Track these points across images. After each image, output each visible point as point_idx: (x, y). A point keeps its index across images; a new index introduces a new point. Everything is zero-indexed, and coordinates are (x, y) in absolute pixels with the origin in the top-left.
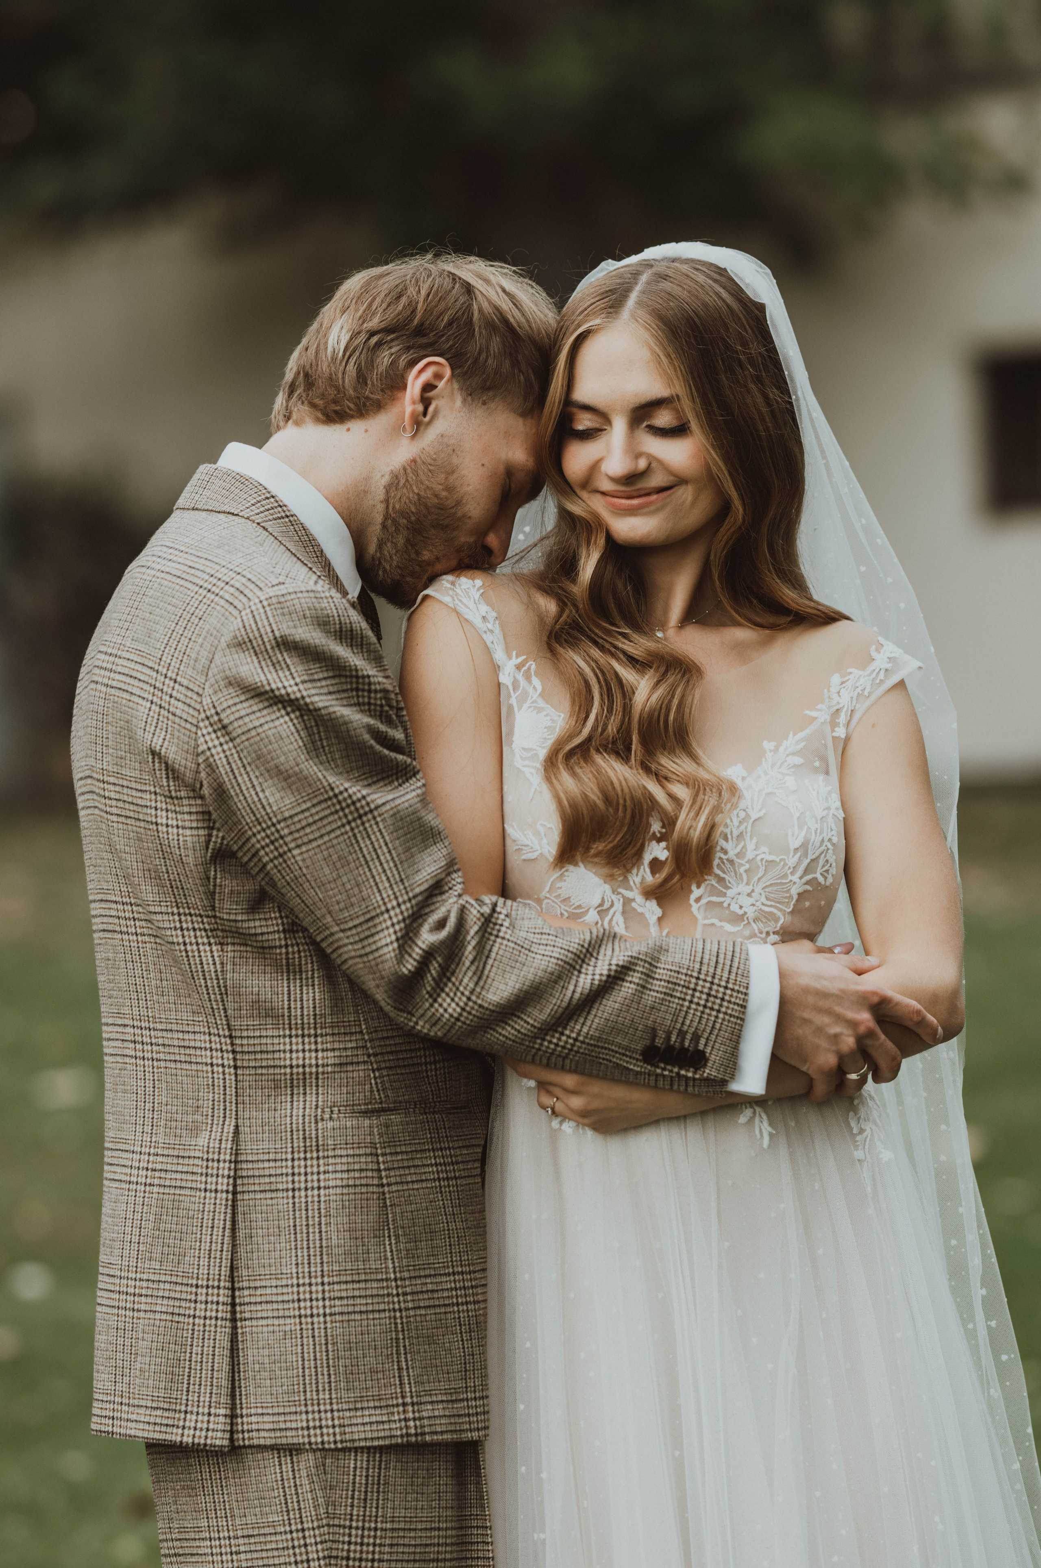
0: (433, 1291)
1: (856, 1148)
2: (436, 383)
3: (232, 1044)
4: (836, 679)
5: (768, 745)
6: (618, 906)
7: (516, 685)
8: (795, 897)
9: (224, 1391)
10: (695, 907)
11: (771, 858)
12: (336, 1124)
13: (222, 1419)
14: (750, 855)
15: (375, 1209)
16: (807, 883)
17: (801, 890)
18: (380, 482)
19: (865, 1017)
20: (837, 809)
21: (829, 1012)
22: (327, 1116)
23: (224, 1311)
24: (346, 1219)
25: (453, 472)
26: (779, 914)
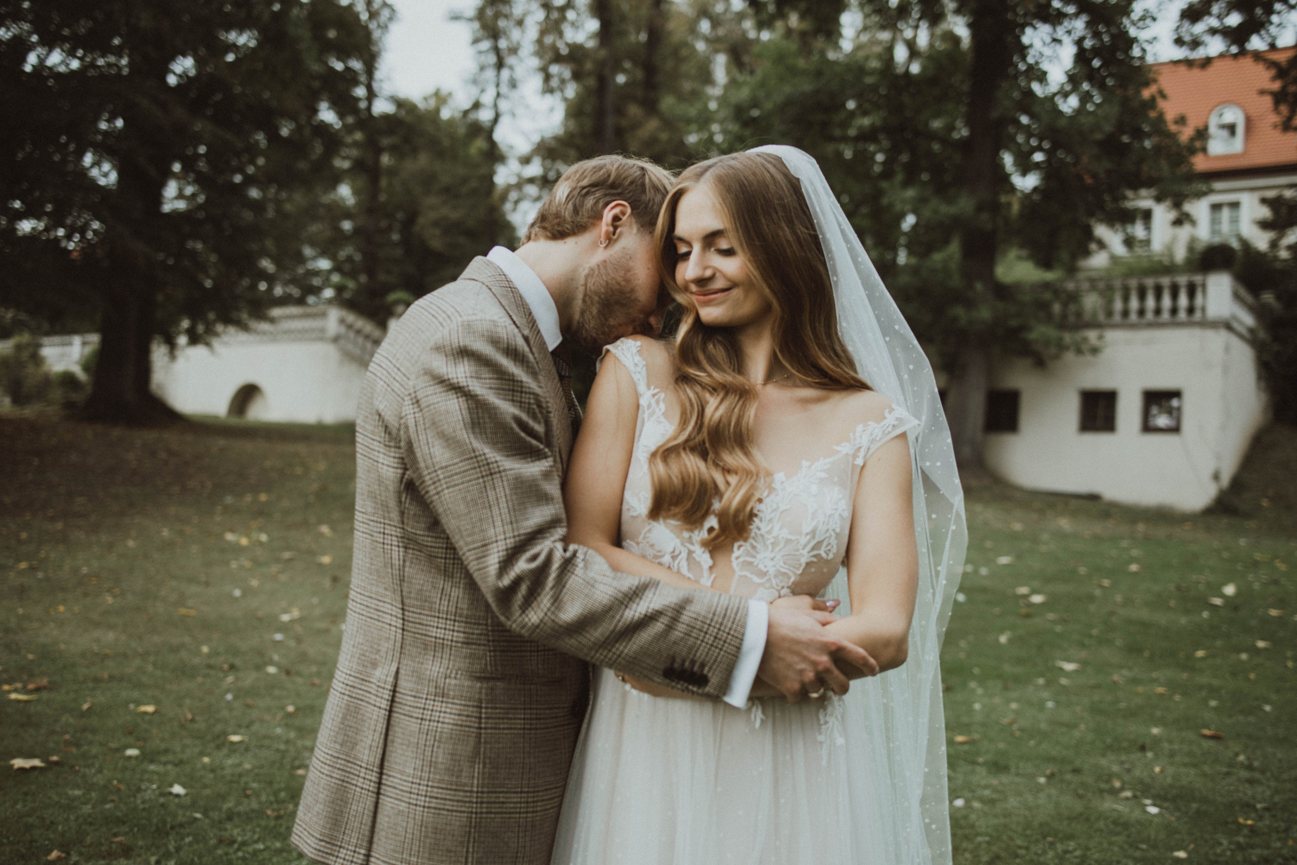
0: (503, 803)
1: (820, 733)
2: (621, 216)
3: (403, 614)
4: (860, 428)
5: (805, 463)
6: (684, 555)
7: (649, 406)
8: (804, 565)
9: (366, 839)
10: (735, 563)
11: (790, 537)
12: (458, 682)
13: (361, 857)
14: (775, 533)
15: (472, 743)
16: (814, 556)
17: (808, 560)
18: (583, 273)
19: (824, 659)
20: (843, 510)
21: (798, 654)
22: (453, 675)
23: (373, 787)
24: (451, 747)
25: (629, 271)
26: (791, 574)
